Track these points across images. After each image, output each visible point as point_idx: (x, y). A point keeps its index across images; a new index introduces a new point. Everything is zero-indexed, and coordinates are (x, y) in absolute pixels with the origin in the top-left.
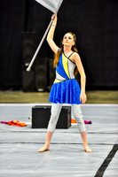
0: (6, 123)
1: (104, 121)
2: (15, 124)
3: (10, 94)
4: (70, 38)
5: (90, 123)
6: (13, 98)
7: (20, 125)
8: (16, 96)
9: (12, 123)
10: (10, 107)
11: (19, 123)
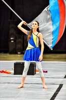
2: (5, 72)
4: (36, 24)
5: (47, 72)
6: (4, 58)
7: (7, 73)
8: (5, 56)
9: (3, 72)
11: (7, 71)
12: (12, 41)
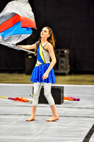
0: (13, 99)
1: (89, 99)
2: (20, 100)
3: (16, 76)
4: (45, 31)
5: (78, 100)
6: (18, 80)
7: (23, 101)
8: (20, 78)
9: (17, 99)
10: (16, 87)
11: (23, 99)
12: (30, 57)
